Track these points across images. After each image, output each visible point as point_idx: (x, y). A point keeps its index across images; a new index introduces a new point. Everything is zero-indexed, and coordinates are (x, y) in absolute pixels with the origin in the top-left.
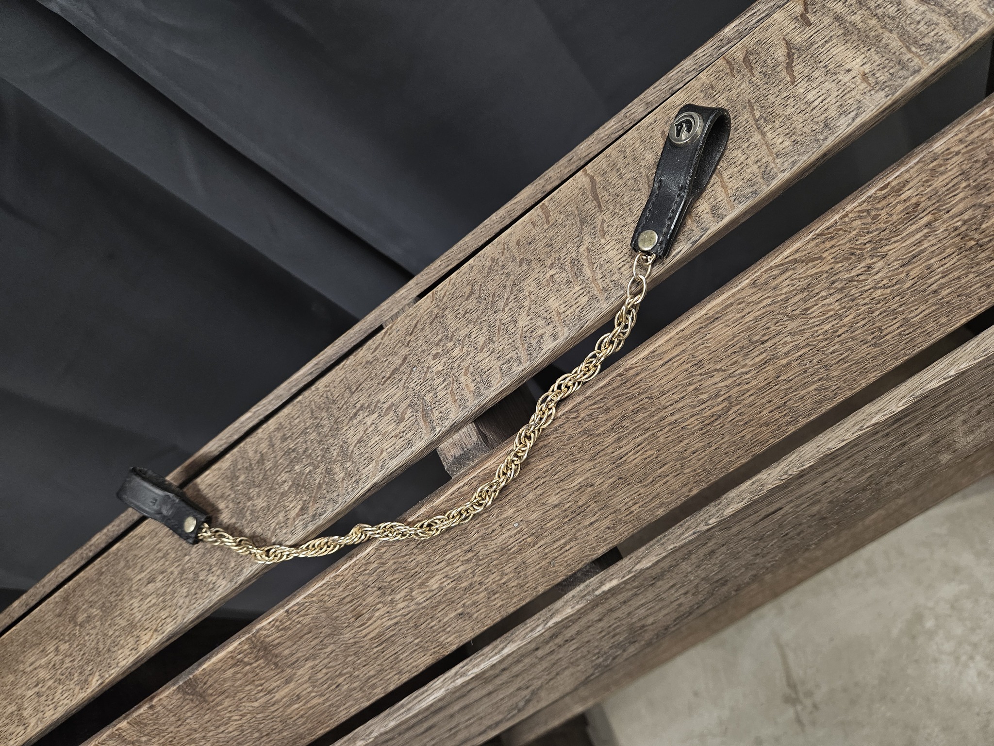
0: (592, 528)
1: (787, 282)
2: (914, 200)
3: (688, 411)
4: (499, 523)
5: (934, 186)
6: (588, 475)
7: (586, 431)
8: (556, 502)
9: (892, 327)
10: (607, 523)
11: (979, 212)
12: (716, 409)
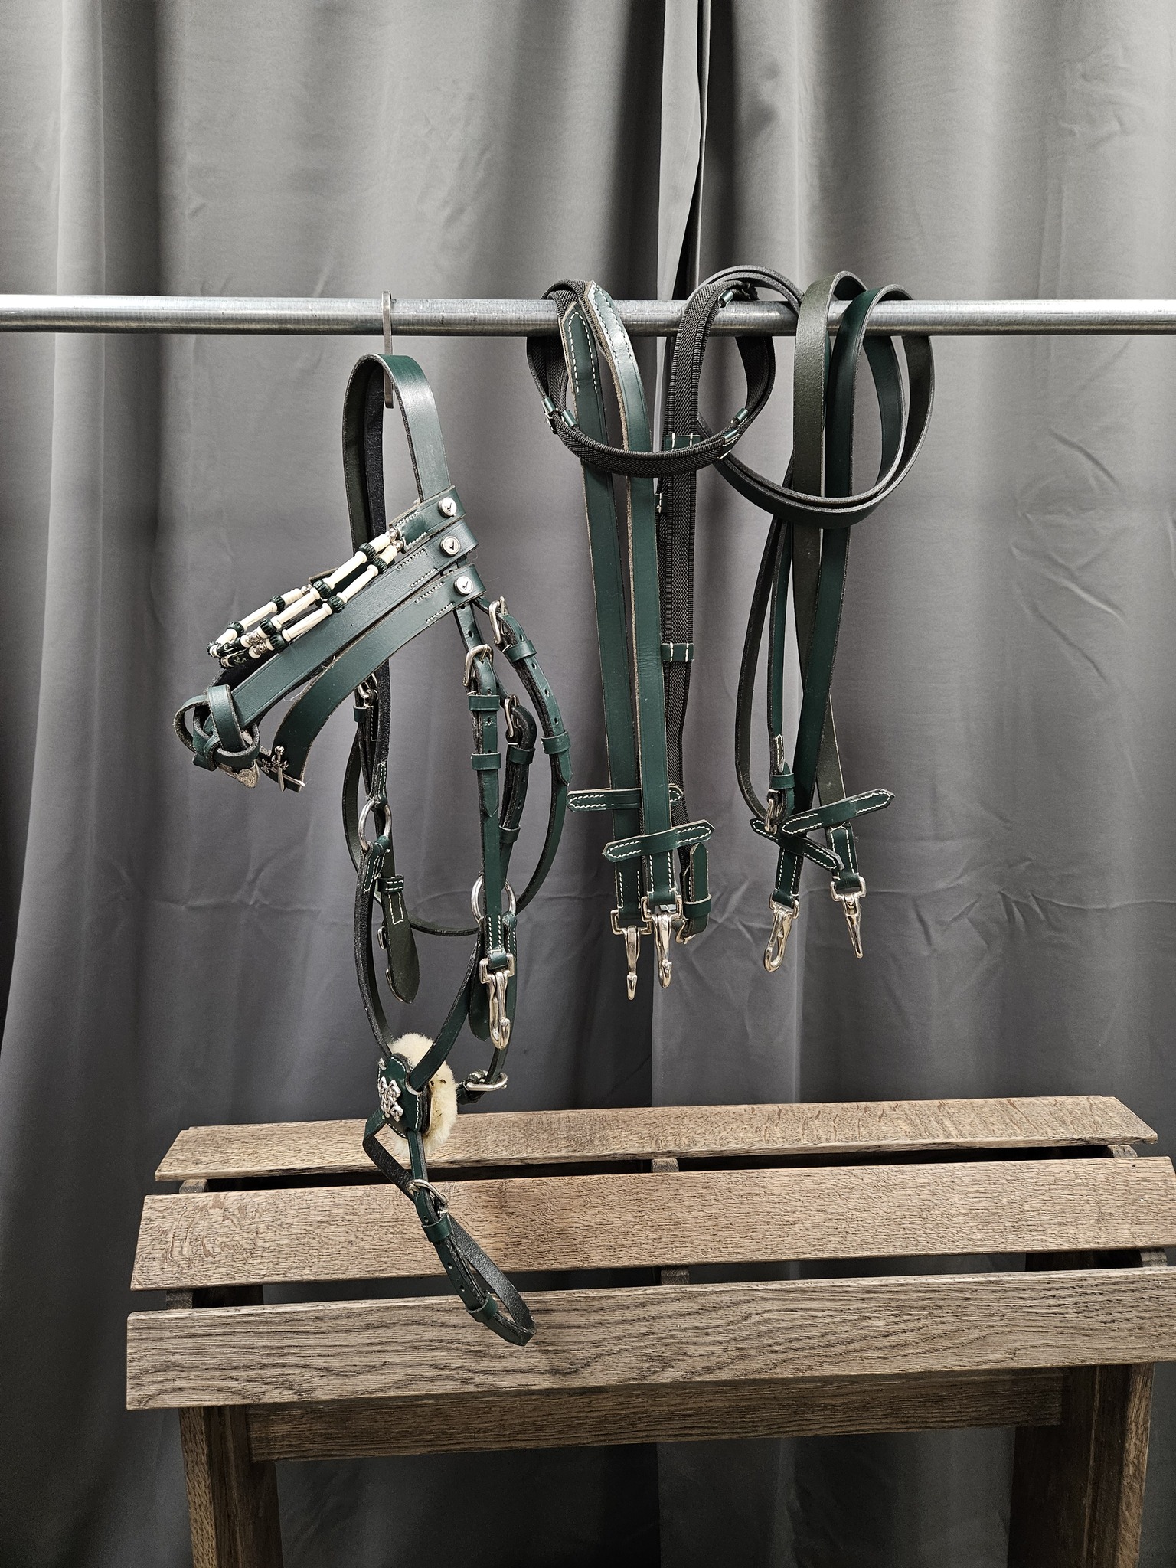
0: (704, 1242)
1: (845, 1180)
2: (907, 1181)
3: (778, 1210)
4: (663, 1207)
5: (917, 1180)
6: (718, 1211)
7: (729, 1188)
8: (696, 1216)
9: (883, 1233)
10: (711, 1245)
11: (931, 1204)
12: (791, 1219)
